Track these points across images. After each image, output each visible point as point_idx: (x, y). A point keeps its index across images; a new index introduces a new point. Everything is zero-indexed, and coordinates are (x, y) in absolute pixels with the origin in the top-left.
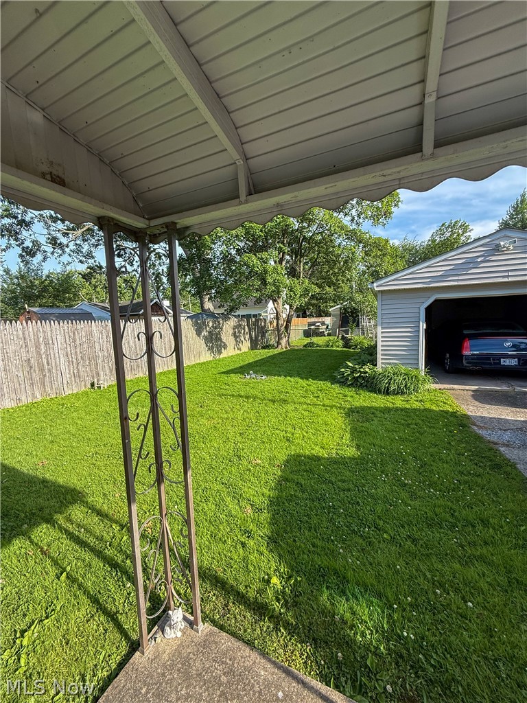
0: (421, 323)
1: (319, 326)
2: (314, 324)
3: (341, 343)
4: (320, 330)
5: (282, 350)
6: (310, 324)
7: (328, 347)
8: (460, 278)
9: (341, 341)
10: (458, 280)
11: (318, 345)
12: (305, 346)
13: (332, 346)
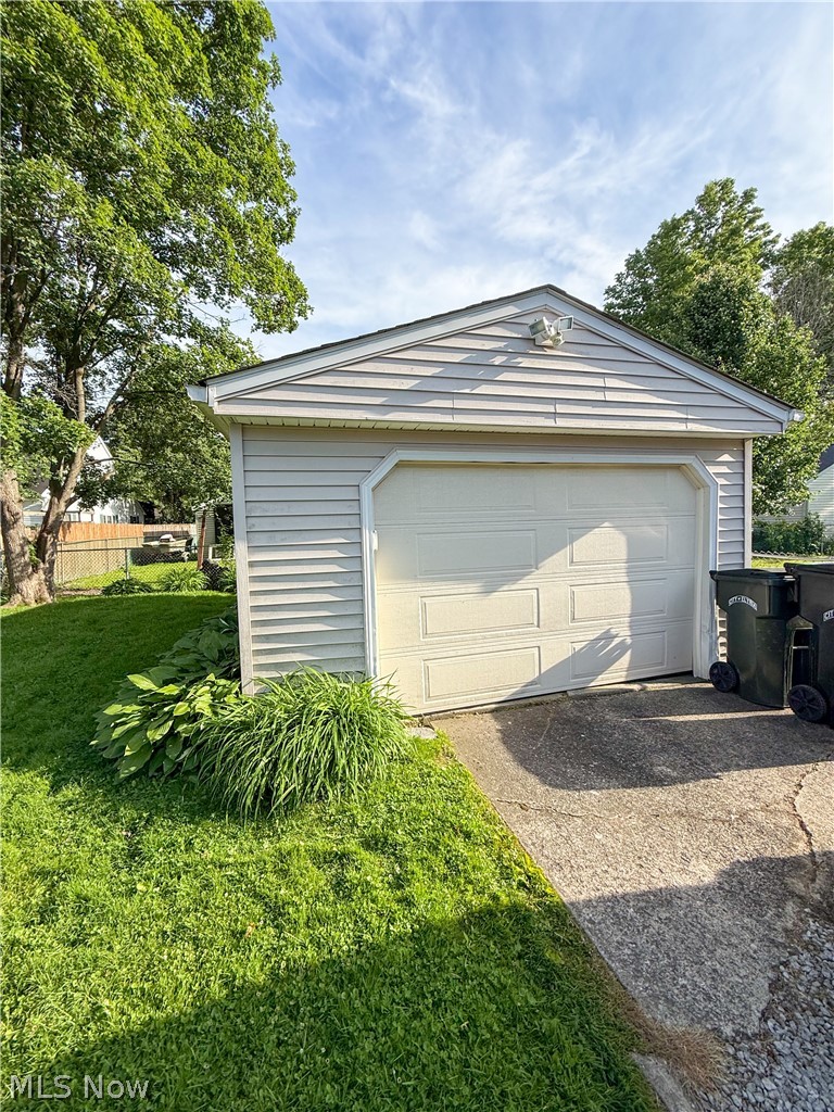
0: (366, 533)
1: (168, 540)
2: (156, 536)
3: (201, 579)
4: (172, 550)
5: (24, 609)
6: (149, 537)
7: (168, 589)
8: (459, 404)
9: (202, 575)
10: (453, 411)
11: (145, 587)
12: (107, 591)
13: (178, 587)
